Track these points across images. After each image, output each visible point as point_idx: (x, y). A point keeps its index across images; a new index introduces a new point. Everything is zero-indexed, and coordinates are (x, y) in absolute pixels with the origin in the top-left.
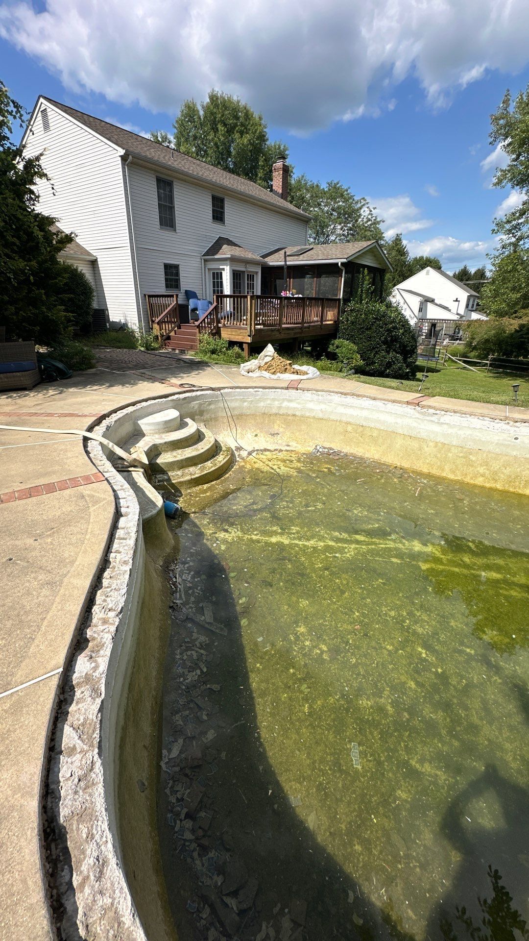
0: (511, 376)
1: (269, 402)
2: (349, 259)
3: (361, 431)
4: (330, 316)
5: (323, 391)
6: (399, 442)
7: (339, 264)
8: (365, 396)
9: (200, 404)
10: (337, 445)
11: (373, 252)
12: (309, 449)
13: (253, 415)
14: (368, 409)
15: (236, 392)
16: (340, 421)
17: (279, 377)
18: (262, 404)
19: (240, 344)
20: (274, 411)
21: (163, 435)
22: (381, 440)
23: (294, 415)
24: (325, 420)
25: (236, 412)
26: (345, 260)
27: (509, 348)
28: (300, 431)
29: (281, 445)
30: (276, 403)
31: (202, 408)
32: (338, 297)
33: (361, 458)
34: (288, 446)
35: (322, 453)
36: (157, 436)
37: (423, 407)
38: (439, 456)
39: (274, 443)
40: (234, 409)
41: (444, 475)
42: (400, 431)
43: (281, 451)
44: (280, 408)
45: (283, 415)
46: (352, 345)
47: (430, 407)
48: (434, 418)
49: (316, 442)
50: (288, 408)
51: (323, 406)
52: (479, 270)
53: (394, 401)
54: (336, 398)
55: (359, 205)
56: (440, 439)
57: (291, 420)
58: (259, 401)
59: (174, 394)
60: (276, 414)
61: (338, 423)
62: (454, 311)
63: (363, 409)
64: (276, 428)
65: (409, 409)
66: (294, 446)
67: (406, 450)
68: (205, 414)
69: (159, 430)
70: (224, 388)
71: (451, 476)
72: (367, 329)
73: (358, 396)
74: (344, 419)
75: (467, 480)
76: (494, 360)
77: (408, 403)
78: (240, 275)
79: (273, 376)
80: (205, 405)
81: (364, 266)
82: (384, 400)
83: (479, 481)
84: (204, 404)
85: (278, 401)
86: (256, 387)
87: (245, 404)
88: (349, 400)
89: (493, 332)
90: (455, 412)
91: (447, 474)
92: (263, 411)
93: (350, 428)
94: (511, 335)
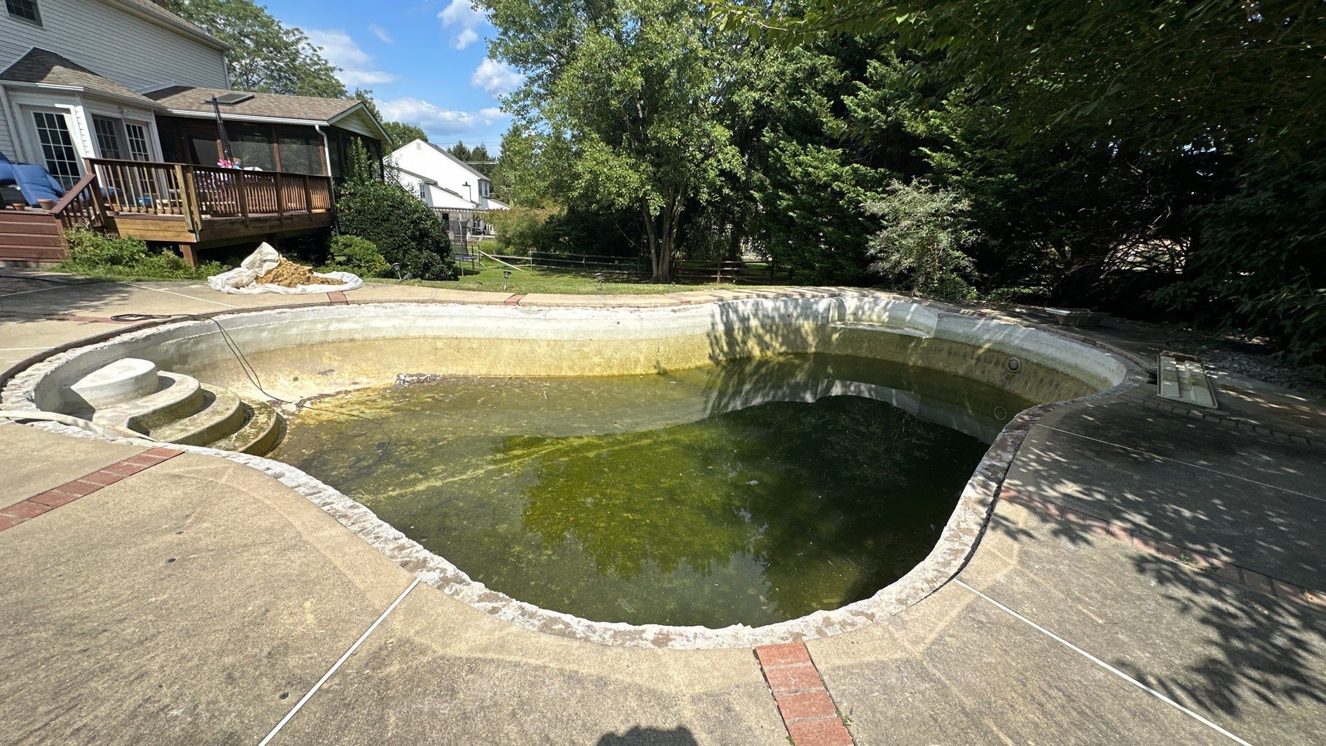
0: (557, 273)
1: (305, 326)
2: (332, 122)
3: (457, 344)
4: (320, 202)
5: (389, 302)
6: (507, 348)
7: (317, 128)
8: (450, 302)
9: (179, 345)
10: (428, 368)
11: (359, 116)
12: (389, 381)
13: (281, 349)
14: (460, 317)
15: (244, 317)
16: (425, 337)
17: (303, 290)
18: (294, 331)
19: (174, 246)
20: (317, 338)
21: (140, 402)
22: (484, 351)
23: (352, 340)
24: (402, 339)
25: (249, 350)
26: (325, 124)
27: (547, 242)
28: (366, 360)
29: (343, 384)
30: (319, 326)
31: (183, 350)
32: (324, 175)
33: (466, 378)
34: (356, 383)
35: (410, 383)
36: (124, 406)
37: (524, 305)
38: (554, 354)
39: (331, 384)
40: (244, 344)
41: (563, 374)
42: (505, 336)
43: (347, 392)
44: (326, 332)
45: (334, 342)
46: (367, 242)
47: (531, 304)
48: (540, 315)
49: (396, 370)
50: (340, 331)
51: (395, 322)
52: (477, 148)
53: (489, 303)
54: (413, 308)
55: (292, 39)
56: (551, 336)
57: (348, 347)
58: (289, 326)
59: (118, 333)
60: (322, 343)
61: (422, 341)
62: (467, 197)
63: (453, 317)
64: (326, 363)
65: (509, 309)
66: (364, 382)
67: (517, 357)
68: (190, 359)
69: (125, 394)
70: (217, 314)
71: (571, 374)
72: (383, 220)
73: (441, 302)
74: (429, 333)
75: (587, 373)
76: (534, 255)
77: (506, 303)
78: (110, 124)
79: (292, 290)
80: (189, 345)
81: (356, 135)
82: (476, 303)
83: (597, 372)
84: (186, 343)
85: (321, 322)
86: (275, 308)
87: (264, 334)
88: (432, 308)
89: (525, 224)
90: (558, 306)
91: (567, 372)
92: (298, 341)
93: (440, 344)
94: (545, 227)
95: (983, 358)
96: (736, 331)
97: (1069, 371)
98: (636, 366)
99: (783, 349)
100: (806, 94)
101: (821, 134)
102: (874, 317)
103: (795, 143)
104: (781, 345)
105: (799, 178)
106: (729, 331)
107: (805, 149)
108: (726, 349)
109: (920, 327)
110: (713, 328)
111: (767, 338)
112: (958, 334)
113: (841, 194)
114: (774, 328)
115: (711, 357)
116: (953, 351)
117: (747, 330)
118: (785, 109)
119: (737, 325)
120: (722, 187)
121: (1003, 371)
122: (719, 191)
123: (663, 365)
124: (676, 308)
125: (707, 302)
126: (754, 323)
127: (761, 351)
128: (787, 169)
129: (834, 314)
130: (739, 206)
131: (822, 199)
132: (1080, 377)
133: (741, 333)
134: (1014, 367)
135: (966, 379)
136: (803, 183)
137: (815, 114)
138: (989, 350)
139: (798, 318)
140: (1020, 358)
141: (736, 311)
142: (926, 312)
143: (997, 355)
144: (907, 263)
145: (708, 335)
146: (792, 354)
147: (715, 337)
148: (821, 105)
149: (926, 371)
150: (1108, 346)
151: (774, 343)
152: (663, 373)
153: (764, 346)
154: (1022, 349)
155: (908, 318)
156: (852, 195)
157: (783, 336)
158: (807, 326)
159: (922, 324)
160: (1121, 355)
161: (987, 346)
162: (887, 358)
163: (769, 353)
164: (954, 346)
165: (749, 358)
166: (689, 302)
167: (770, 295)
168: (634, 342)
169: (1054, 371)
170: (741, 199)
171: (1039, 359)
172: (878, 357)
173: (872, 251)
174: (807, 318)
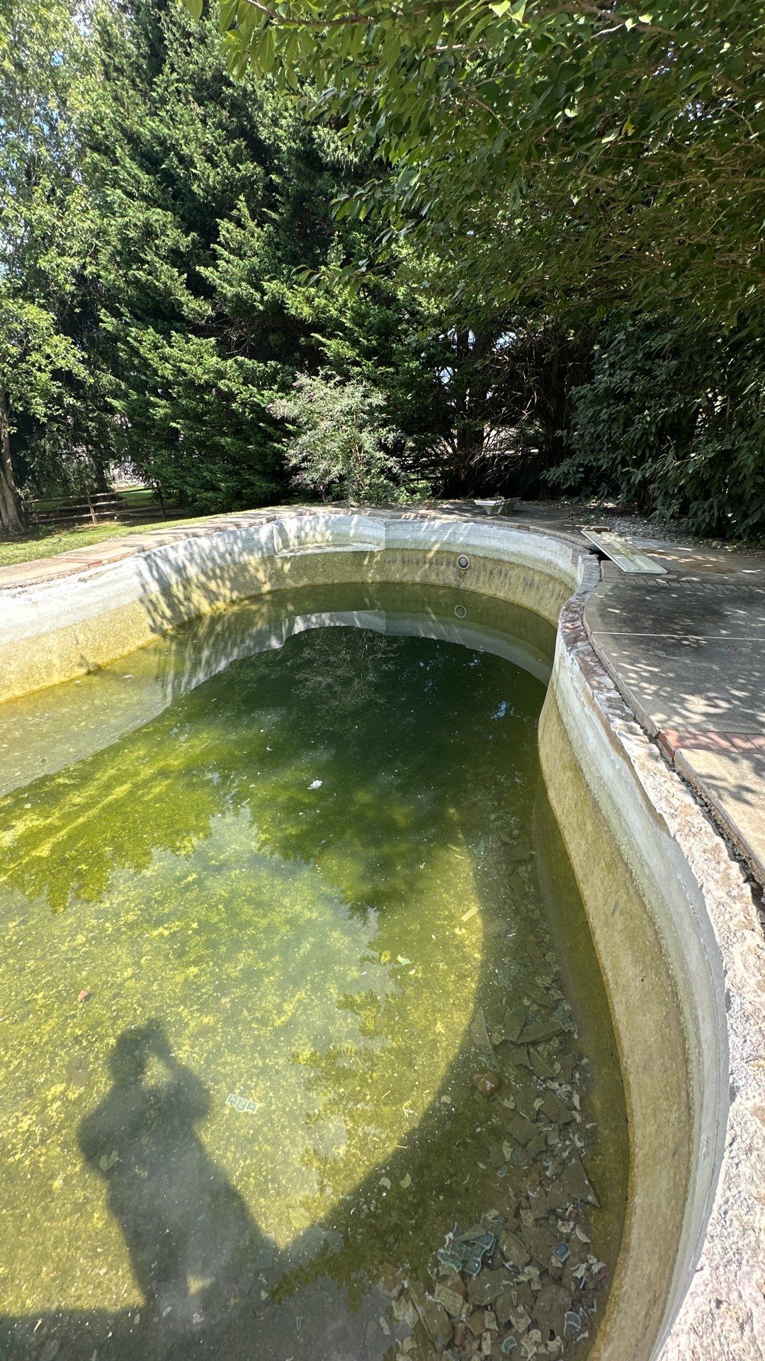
95: (434, 561)
96: (175, 586)
97: (513, 559)
98: (49, 674)
99: (235, 595)
100: (148, 262)
101: (182, 318)
102: (319, 538)
103: (151, 330)
104: (232, 590)
105: (171, 378)
106: (166, 590)
107: (168, 337)
108: (168, 613)
109: (368, 540)
110: (145, 590)
111: (212, 585)
112: (407, 541)
113: (230, 396)
114: (218, 571)
115: (153, 630)
116: (406, 560)
117: (187, 582)
118: (121, 283)
119: (174, 578)
120: (60, 396)
121: (455, 570)
122: (58, 400)
123: (91, 660)
124: (84, 575)
125: (124, 556)
126: (192, 571)
127: (210, 605)
128: (150, 365)
129: (278, 541)
130: (92, 420)
131: (207, 403)
132: (526, 563)
133: (181, 588)
134: (464, 564)
135: (425, 585)
136: (179, 384)
137: (168, 292)
138: (438, 552)
139: (240, 554)
140: (467, 554)
141: (166, 559)
142: (371, 523)
143: (446, 556)
144: (337, 470)
145: (142, 601)
146: (246, 599)
147: (151, 601)
148: (171, 278)
149: (386, 586)
150: (541, 529)
151: (222, 591)
152: (97, 671)
153: (212, 597)
154: (468, 545)
155: (352, 532)
156: (245, 395)
157: (231, 579)
158: (253, 560)
159: (369, 536)
160: (555, 536)
161: (436, 547)
162: (345, 580)
163: (220, 604)
164: (406, 553)
165: (200, 617)
166: (99, 563)
167: (201, 532)
168: (36, 639)
169: (499, 562)
170: (93, 411)
171: (485, 552)
172: (336, 581)
173: (294, 461)
174: (251, 552)
